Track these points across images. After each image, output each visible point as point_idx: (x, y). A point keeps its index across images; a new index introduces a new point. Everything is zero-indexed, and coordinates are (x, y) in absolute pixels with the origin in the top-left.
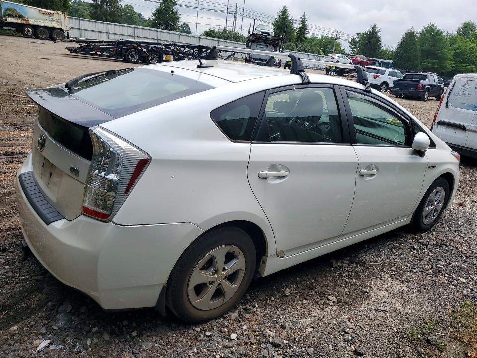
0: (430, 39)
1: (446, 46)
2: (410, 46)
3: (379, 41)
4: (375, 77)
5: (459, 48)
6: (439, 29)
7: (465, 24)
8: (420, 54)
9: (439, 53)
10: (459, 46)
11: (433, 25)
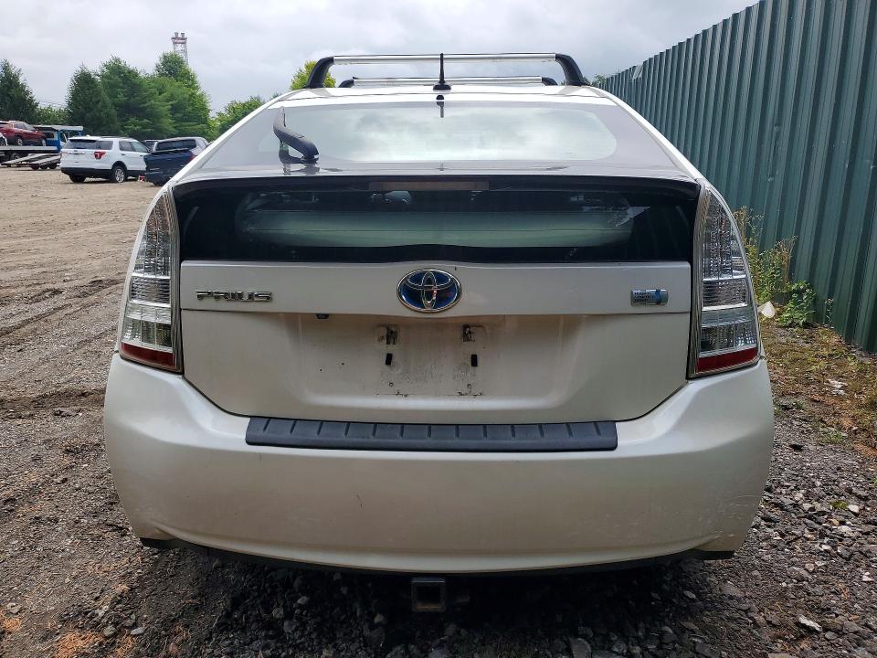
0: (121, 85)
1: (152, 94)
2: (91, 98)
3: (27, 93)
4: (99, 156)
5: (172, 97)
6: (131, 68)
7: (165, 57)
8: (113, 112)
9: (146, 108)
10: (172, 95)
11: (117, 60)
